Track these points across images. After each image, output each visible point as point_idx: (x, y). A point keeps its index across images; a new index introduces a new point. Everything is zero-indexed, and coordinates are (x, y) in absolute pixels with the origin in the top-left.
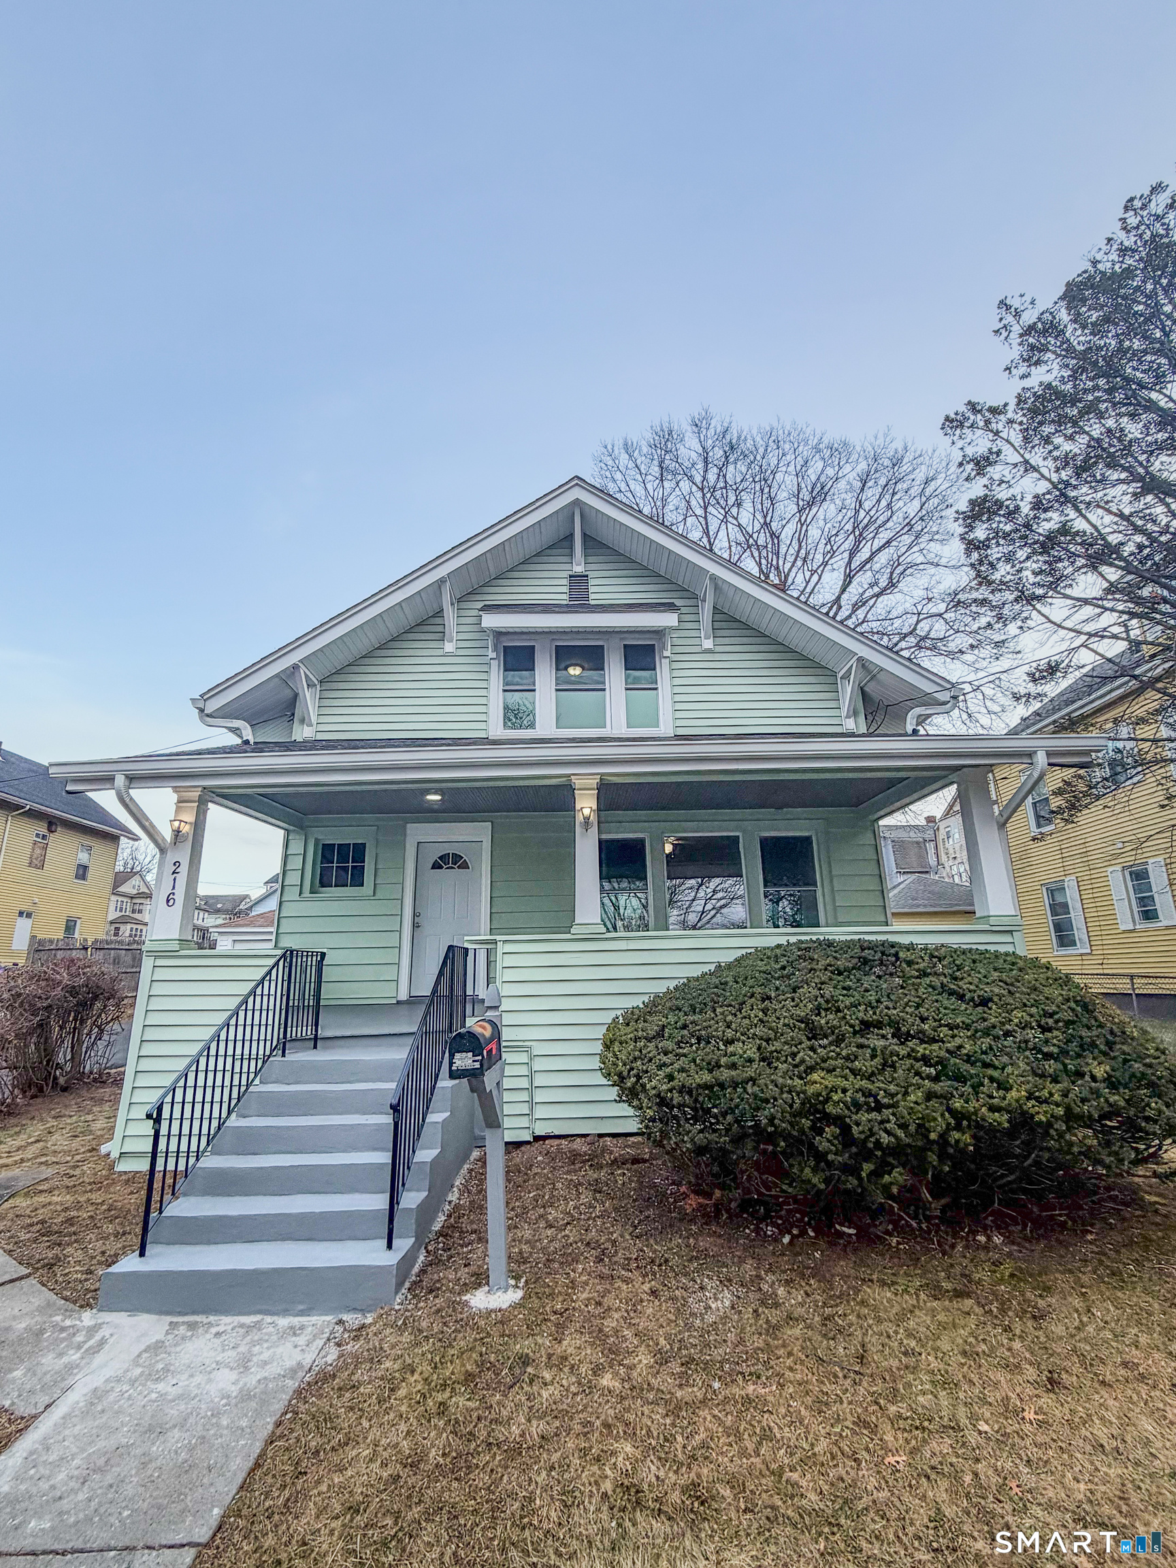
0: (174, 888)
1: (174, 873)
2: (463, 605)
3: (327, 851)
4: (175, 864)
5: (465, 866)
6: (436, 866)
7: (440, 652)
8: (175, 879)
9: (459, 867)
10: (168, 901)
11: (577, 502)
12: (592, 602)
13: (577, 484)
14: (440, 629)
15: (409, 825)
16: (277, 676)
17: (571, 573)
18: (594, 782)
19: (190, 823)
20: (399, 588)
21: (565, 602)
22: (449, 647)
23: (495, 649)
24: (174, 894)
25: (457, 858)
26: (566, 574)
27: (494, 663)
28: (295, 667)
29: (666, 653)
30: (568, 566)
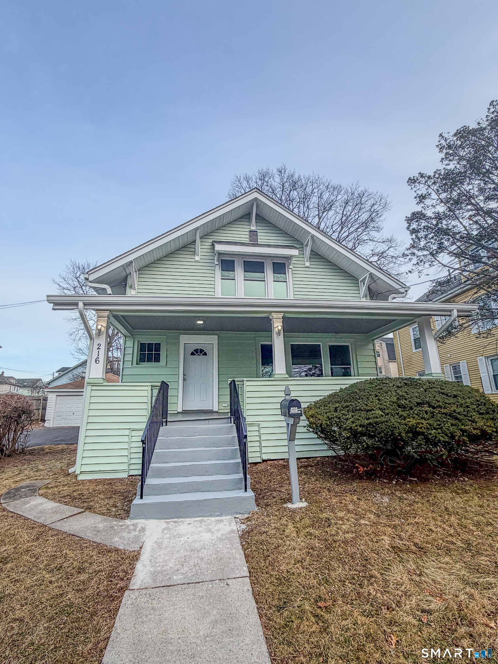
0: (98, 355)
1: (98, 349)
2: (204, 240)
3: (142, 347)
4: (98, 345)
5: (205, 354)
6: (192, 354)
7: (193, 260)
8: (99, 351)
9: (203, 355)
10: (96, 361)
11: (256, 199)
12: (259, 243)
13: (256, 191)
14: (193, 250)
15: (181, 336)
16: (122, 266)
17: (250, 230)
18: (281, 315)
19: (105, 327)
20: (179, 230)
21: (248, 242)
22: (197, 258)
23: (218, 261)
24: (98, 358)
25: (201, 351)
26: (248, 230)
27: (217, 267)
28: (131, 262)
29: (291, 267)
30: (249, 227)
